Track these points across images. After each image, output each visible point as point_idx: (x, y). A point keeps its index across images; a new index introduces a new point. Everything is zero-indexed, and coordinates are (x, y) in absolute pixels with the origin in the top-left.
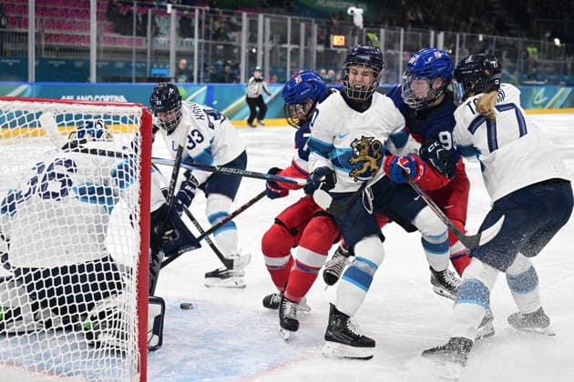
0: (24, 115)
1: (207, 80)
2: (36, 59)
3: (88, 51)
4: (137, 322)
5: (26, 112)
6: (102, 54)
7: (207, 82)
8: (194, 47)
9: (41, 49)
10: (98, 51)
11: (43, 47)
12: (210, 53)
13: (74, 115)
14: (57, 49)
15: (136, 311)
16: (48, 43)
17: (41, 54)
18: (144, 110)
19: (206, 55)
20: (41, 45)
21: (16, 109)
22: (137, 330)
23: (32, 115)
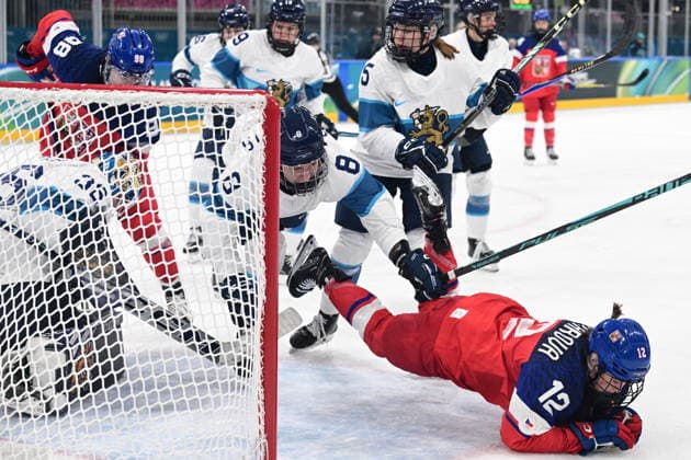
0: (101, 108)
1: (339, 55)
2: (104, 30)
3: (173, 18)
4: (262, 397)
5: (104, 105)
6: (193, 23)
7: (339, 59)
8: (320, 9)
9: (109, 17)
10: (188, 18)
11: (113, 14)
12: (343, 17)
13: (171, 107)
14: (131, 16)
15: (260, 382)
16: (119, 9)
17: (109, 23)
18: (269, 100)
19: (336, 22)
20: (109, 11)
21: (91, 101)
22: (262, 409)
23: (113, 108)
